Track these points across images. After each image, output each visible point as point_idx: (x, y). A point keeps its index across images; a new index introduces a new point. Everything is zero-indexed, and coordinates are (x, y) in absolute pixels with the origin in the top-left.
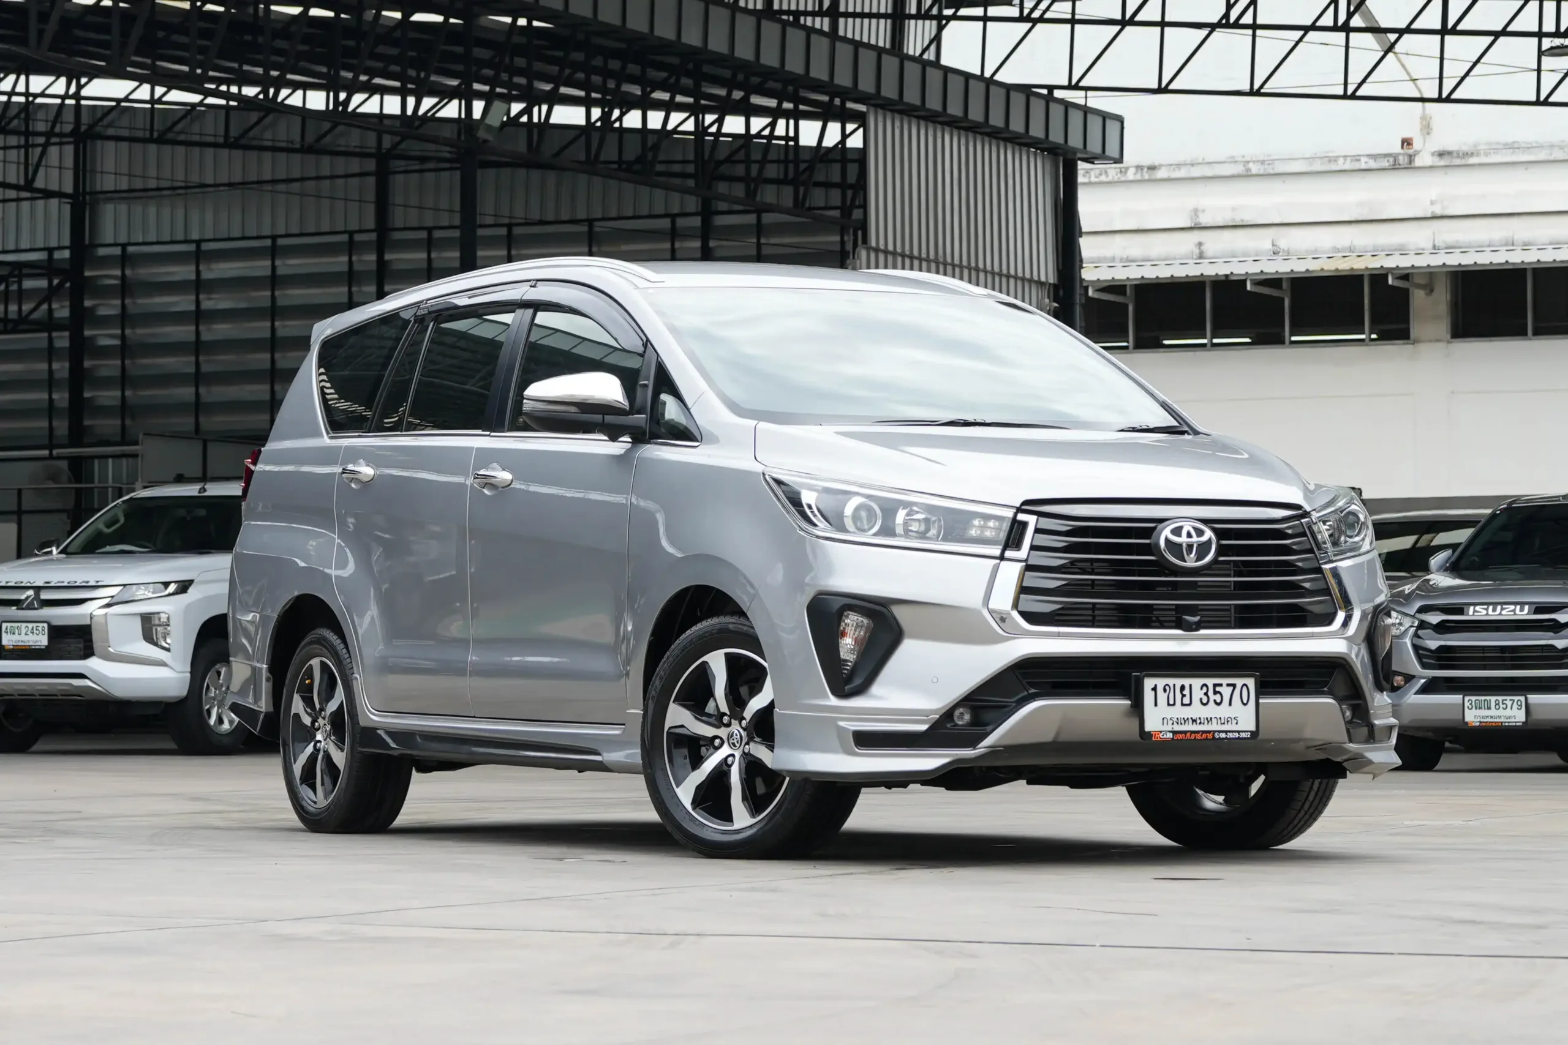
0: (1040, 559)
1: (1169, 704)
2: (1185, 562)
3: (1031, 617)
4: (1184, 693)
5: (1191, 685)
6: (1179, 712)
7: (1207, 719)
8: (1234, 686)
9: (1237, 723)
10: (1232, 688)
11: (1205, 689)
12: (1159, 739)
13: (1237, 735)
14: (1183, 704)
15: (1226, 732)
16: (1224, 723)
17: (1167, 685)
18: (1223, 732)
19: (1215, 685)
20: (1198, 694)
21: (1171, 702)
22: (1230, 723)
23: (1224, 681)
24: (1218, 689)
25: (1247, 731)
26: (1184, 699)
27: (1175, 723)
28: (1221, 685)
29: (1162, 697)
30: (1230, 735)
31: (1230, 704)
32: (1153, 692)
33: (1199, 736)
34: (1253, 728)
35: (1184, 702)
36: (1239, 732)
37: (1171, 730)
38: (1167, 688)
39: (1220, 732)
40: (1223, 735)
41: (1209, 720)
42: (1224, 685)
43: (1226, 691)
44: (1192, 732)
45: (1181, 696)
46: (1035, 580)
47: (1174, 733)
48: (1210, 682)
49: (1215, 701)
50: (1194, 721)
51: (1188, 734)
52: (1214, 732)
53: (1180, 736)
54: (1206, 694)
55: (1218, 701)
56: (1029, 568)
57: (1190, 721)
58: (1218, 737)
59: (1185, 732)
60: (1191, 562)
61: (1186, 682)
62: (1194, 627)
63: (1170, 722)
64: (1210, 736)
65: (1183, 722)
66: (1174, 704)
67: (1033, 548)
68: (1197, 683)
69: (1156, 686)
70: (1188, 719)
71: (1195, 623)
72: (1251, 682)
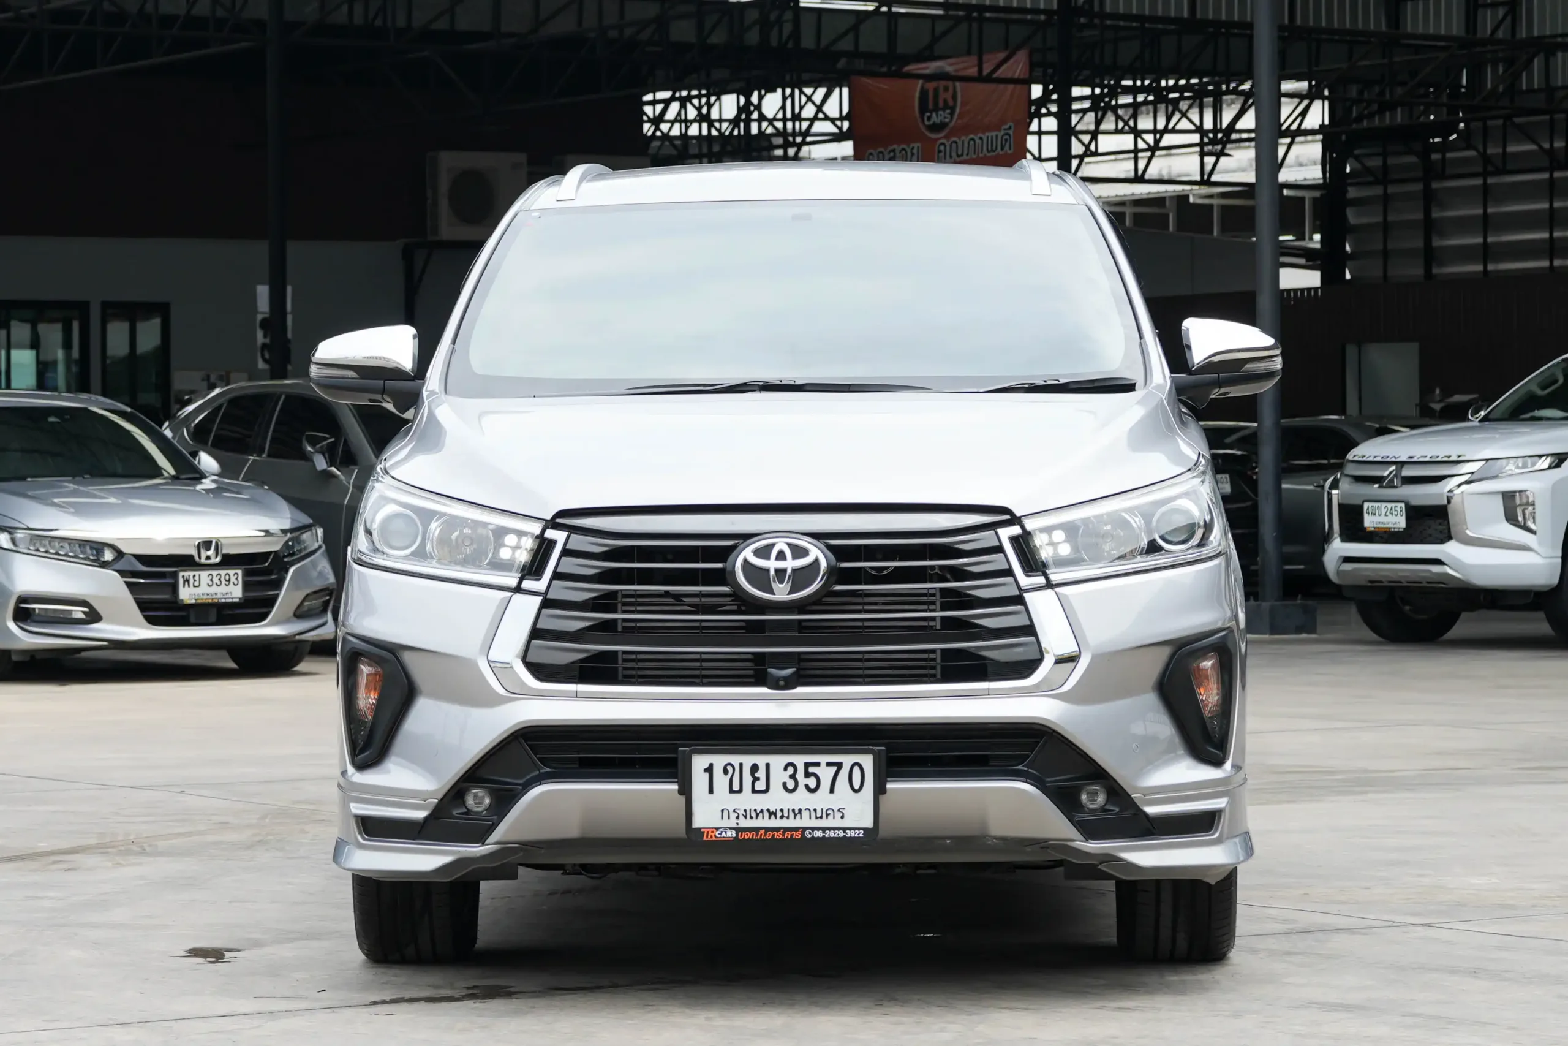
0: (563, 591)
1: (731, 791)
2: (774, 594)
3: (540, 671)
4: (757, 775)
5: (768, 765)
6: (748, 801)
7: (793, 811)
8: (839, 766)
9: (842, 817)
10: (834, 769)
11: (791, 770)
12: (714, 839)
13: (841, 834)
14: (754, 791)
15: (824, 829)
16: (821, 817)
17: (730, 764)
18: (818, 829)
19: (807, 765)
20: (779, 776)
21: (736, 787)
22: (831, 817)
23: (823, 759)
24: (811, 770)
25: (859, 829)
26: (757, 784)
27: (741, 817)
28: (818, 764)
29: (721, 781)
30: (831, 834)
31: (832, 791)
32: (707, 775)
33: (778, 836)
34: (869, 823)
35: (757, 788)
36: (844, 829)
37: (735, 826)
38: (730, 769)
39: (813, 829)
40: (819, 834)
41: (797, 813)
42: (823, 764)
43: (826, 774)
44: (767, 829)
45: (751, 779)
46: (554, 621)
47: (738, 830)
48: (800, 760)
49: (807, 786)
50: (772, 814)
51: (762, 832)
52: (805, 829)
53: (748, 836)
54: (793, 777)
55: (813, 785)
56: (547, 603)
57: (766, 814)
58: (810, 836)
59: (757, 830)
60: (781, 593)
61: (761, 760)
62: (782, 683)
63: (733, 816)
64: (797, 835)
65: (754, 815)
66: (740, 791)
67: (557, 576)
68: (778, 761)
69: (711, 765)
70: (762, 811)
71: (785, 679)
72: (867, 761)
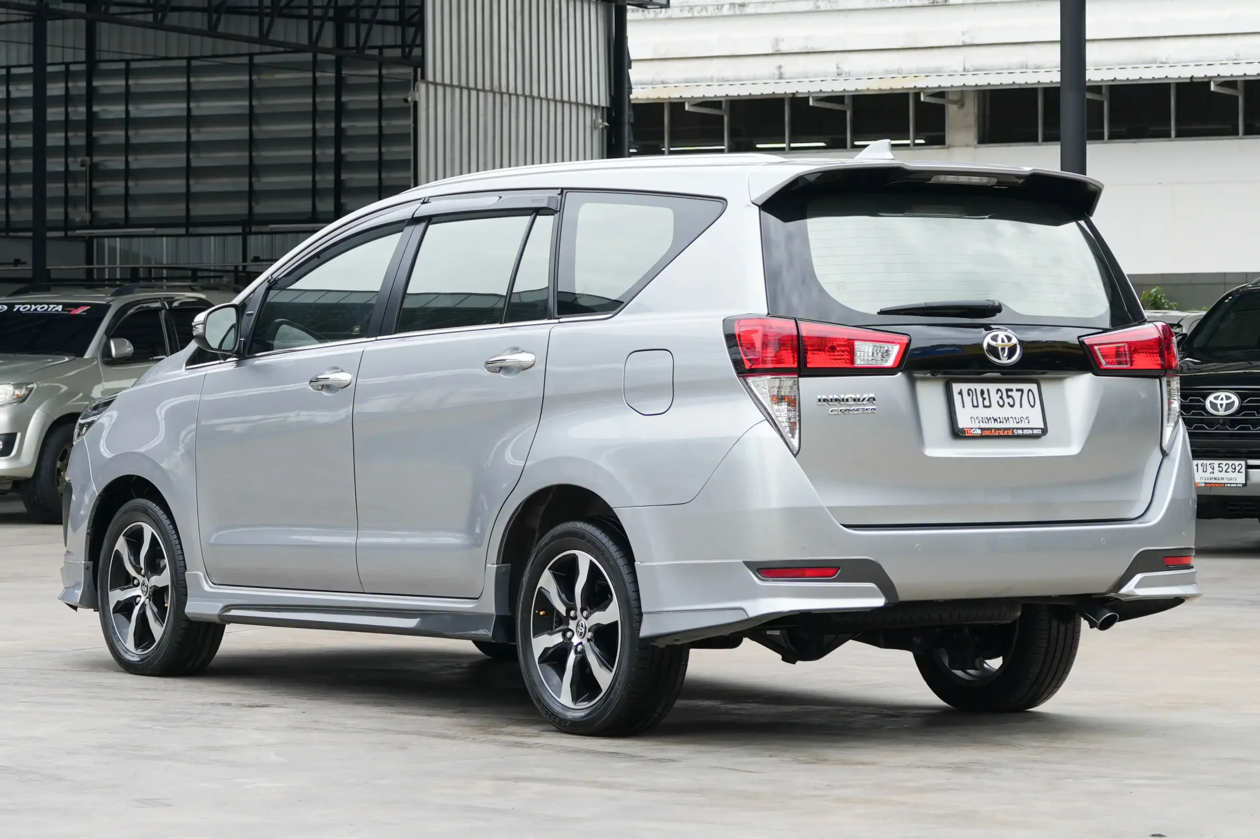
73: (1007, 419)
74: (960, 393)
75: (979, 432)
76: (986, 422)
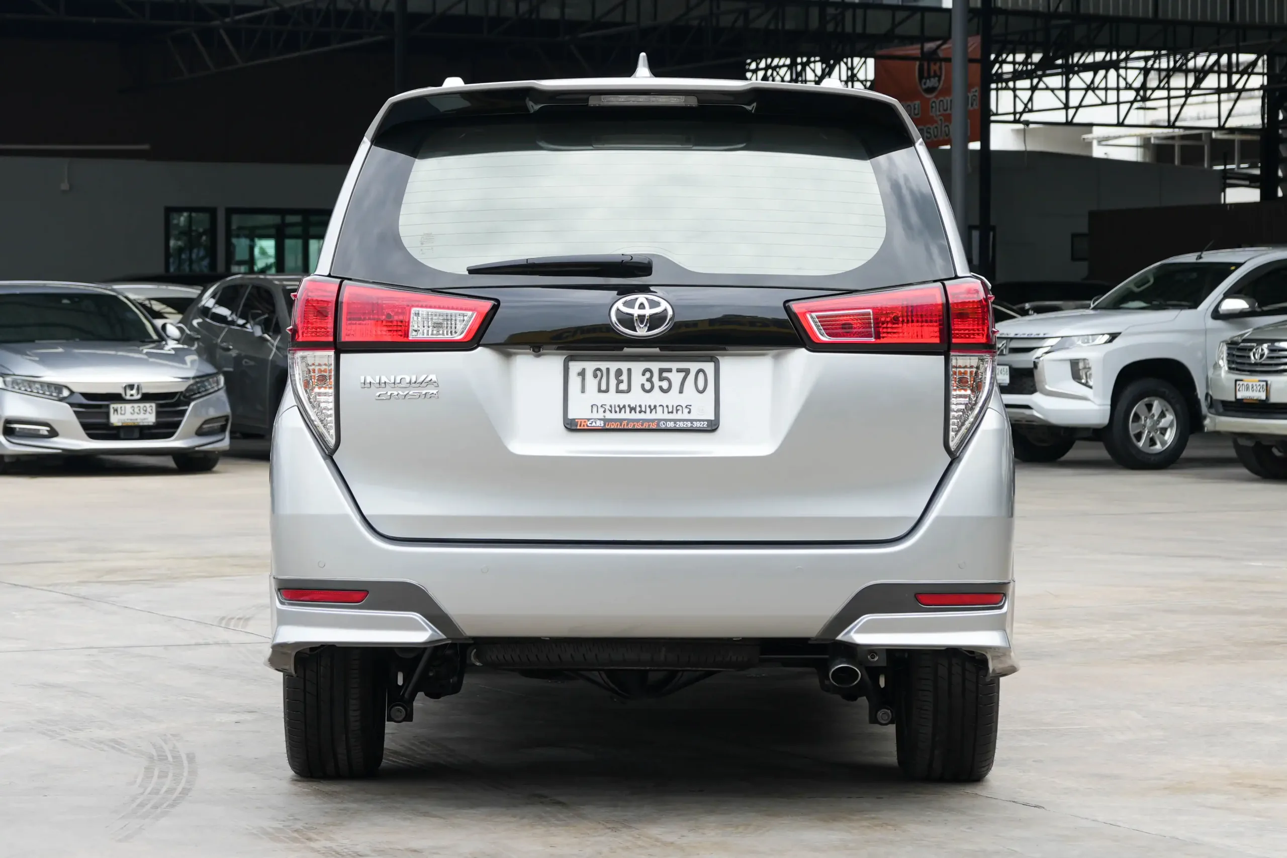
73: (652, 408)
74: (582, 374)
75: (600, 424)
76: (616, 412)
